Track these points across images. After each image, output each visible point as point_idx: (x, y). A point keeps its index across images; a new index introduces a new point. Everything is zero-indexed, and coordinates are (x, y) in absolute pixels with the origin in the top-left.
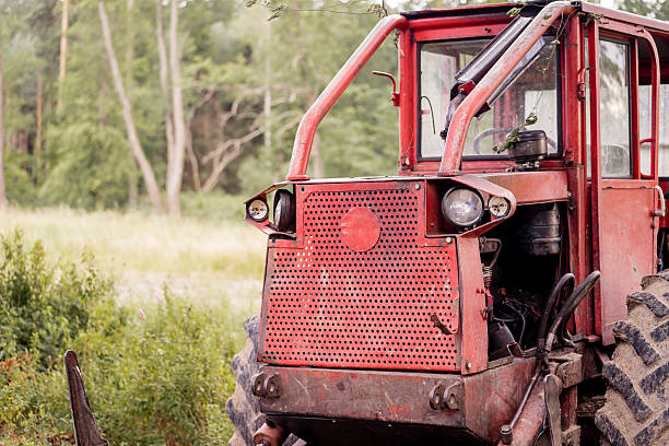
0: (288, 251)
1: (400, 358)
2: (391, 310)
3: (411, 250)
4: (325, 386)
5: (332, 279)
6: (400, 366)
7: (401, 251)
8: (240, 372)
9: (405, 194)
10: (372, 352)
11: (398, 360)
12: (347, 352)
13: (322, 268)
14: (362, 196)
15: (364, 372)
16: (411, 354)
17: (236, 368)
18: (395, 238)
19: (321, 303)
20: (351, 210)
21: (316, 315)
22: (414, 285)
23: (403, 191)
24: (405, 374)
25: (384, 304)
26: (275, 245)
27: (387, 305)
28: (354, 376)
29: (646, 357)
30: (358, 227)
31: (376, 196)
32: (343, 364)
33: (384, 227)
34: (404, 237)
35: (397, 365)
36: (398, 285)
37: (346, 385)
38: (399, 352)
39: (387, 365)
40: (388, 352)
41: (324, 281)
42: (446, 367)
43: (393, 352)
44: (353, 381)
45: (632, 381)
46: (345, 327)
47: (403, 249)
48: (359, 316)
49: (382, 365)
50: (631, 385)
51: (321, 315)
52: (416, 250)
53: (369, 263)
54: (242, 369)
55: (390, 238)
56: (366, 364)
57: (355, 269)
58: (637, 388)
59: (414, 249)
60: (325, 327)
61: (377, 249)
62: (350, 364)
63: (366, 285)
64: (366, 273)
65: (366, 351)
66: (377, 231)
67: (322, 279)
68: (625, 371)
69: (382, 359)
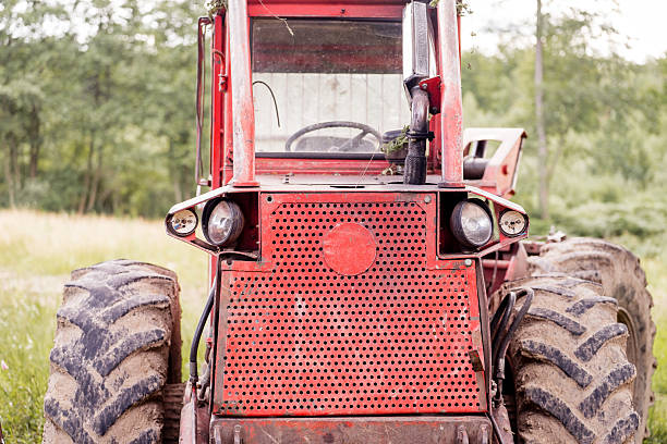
0: (249, 275)
1: (407, 401)
2: (392, 344)
3: (416, 274)
4: (307, 439)
5: (311, 309)
6: (409, 410)
7: (402, 274)
8: (64, 419)
9: (409, 207)
10: (369, 394)
11: (404, 403)
12: (336, 397)
13: (297, 295)
14: (353, 209)
15: (359, 419)
16: (421, 395)
17: (55, 414)
18: (395, 260)
19: (297, 338)
20: (338, 225)
21: (290, 353)
22: (420, 315)
23: (406, 204)
24: (414, 419)
25: (382, 337)
26: (231, 267)
27: (385, 339)
28: (347, 425)
29: (579, 378)
30: (347, 246)
31: (370, 210)
32: (332, 411)
33: (381, 246)
34: (407, 258)
35: (403, 409)
36: (399, 315)
37: (337, 436)
38: (404, 394)
39: (389, 410)
40: (390, 394)
41: (300, 311)
42: (467, 408)
43: (397, 394)
44: (347, 431)
45: (568, 405)
46: (331, 367)
47: (406, 272)
48: (349, 353)
49: (383, 410)
50: (569, 410)
51: (297, 352)
52: (423, 274)
53: (360, 289)
54: (65, 414)
55: (389, 260)
56: (362, 410)
57: (342, 296)
58: (575, 413)
59: (420, 272)
60: (305, 367)
61: (371, 273)
62: (340, 411)
63: (357, 316)
64: (357, 301)
65: (362, 394)
66: (373, 251)
67: (297, 309)
68: (556, 395)
69: (383, 403)
